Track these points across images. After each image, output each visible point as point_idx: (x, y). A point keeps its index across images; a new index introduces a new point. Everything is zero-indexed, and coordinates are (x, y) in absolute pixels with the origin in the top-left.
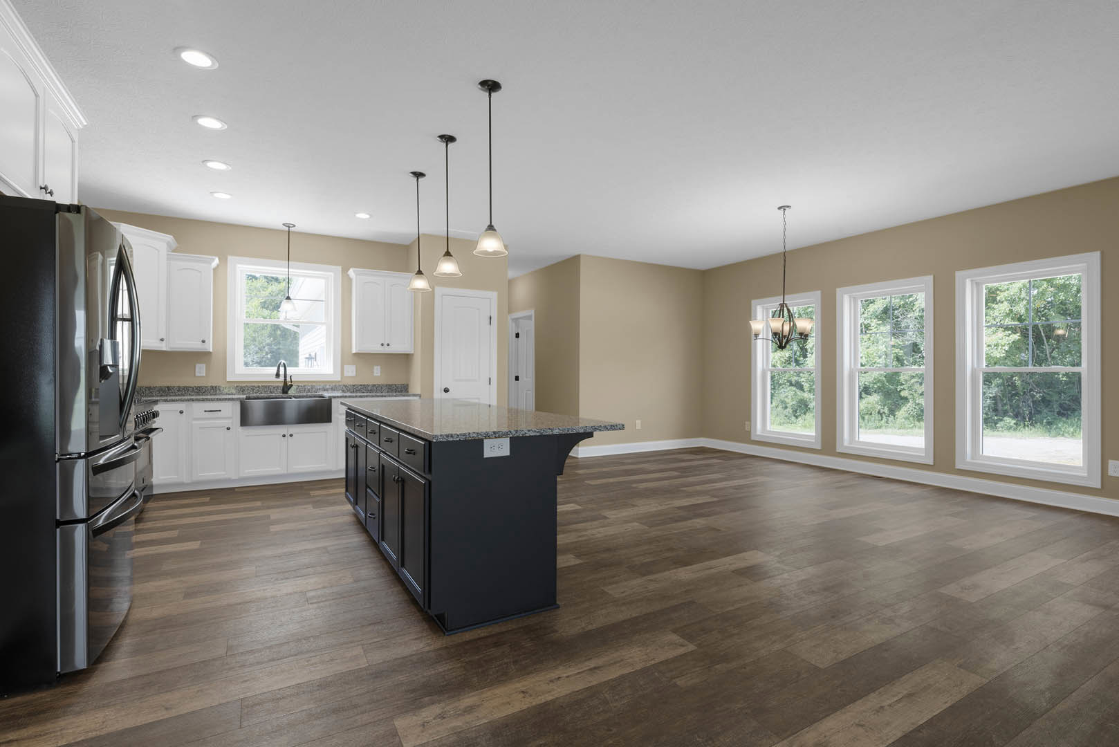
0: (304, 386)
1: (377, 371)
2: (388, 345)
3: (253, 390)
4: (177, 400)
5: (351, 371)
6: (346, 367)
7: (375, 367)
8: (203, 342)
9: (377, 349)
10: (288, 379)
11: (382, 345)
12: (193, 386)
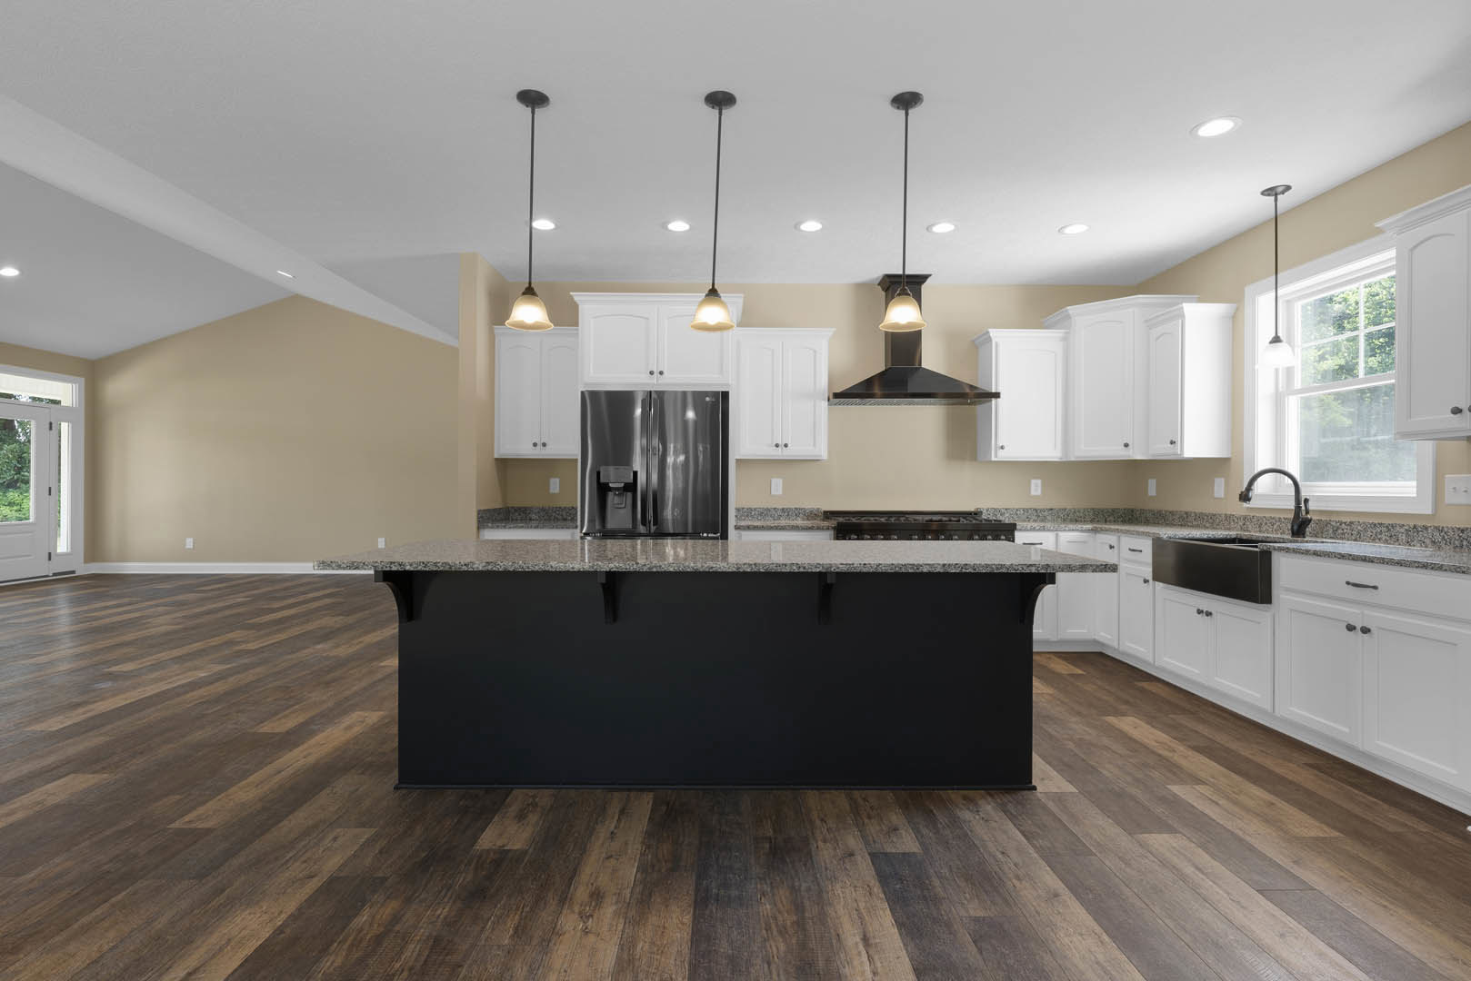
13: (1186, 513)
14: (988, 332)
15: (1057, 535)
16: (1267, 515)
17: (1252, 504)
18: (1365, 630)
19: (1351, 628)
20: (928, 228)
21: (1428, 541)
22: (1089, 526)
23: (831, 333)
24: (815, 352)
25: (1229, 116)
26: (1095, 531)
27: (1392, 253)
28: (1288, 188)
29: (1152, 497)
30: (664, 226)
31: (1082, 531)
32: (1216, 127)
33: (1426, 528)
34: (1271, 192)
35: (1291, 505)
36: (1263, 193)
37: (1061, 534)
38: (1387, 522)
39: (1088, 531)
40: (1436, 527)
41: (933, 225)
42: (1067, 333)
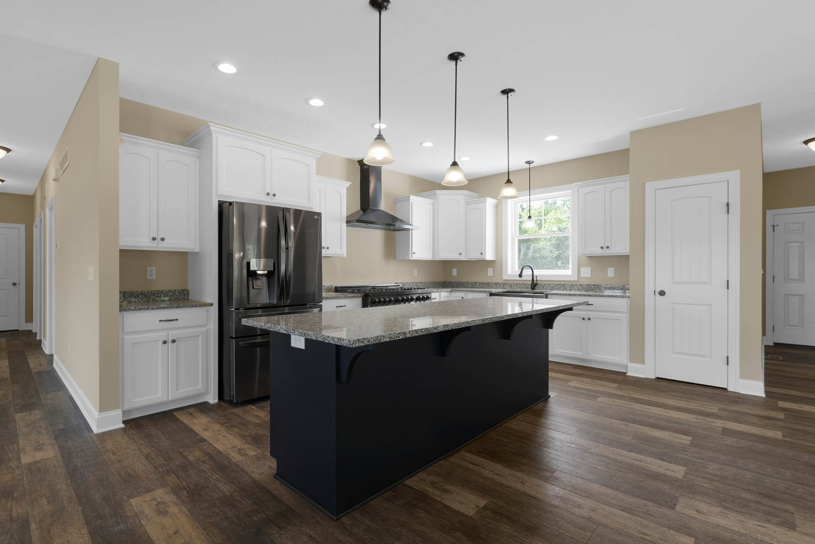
0: (549, 284)
1: (611, 272)
2: (608, 247)
3: (517, 286)
4: (461, 291)
5: (586, 272)
6: (582, 269)
7: (609, 269)
8: (482, 254)
9: (598, 252)
10: (535, 279)
11: (602, 248)
12: (486, 282)
13: (475, 283)
14: (410, 197)
15: (440, 294)
16: (514, 282)
17: (523, 278)
18: (589, 319)
19: (584, 319)
20: (421, 144)
21: (577, 289)
22: (449, 290)
23: (348, 185)
24: (341, 194)
25: (557, 135)
26: (451, 291)
27: (570, 191)
28: (533, 162)
29: (454, 276)
30: (307, 101)
31: (447, 292)
32: (552, 138)
33: (576, 285)
34: (528, 162)
35: (531, 278)
36: (526, 162)
37: (442, 293)
38: (562, 283)
39: (449, 292)
40: (580, 285)
41: (424, 142)
42: (434, 202)
